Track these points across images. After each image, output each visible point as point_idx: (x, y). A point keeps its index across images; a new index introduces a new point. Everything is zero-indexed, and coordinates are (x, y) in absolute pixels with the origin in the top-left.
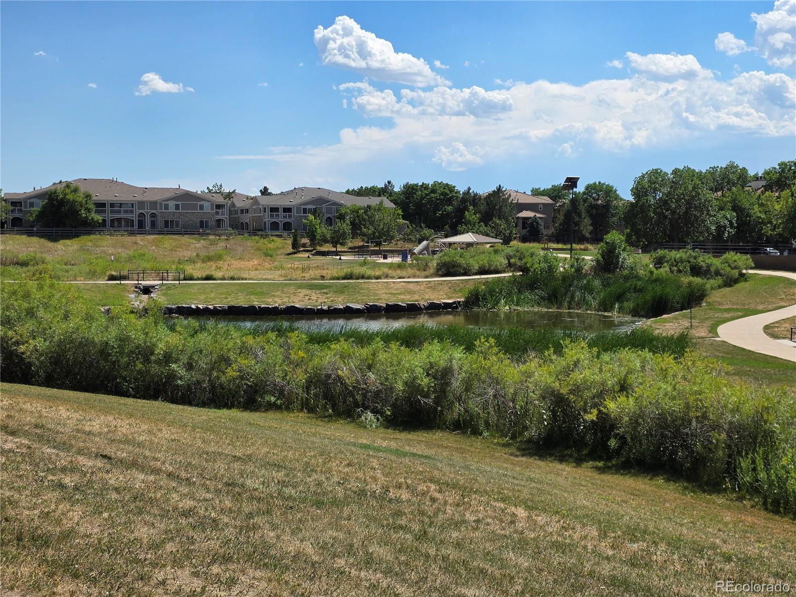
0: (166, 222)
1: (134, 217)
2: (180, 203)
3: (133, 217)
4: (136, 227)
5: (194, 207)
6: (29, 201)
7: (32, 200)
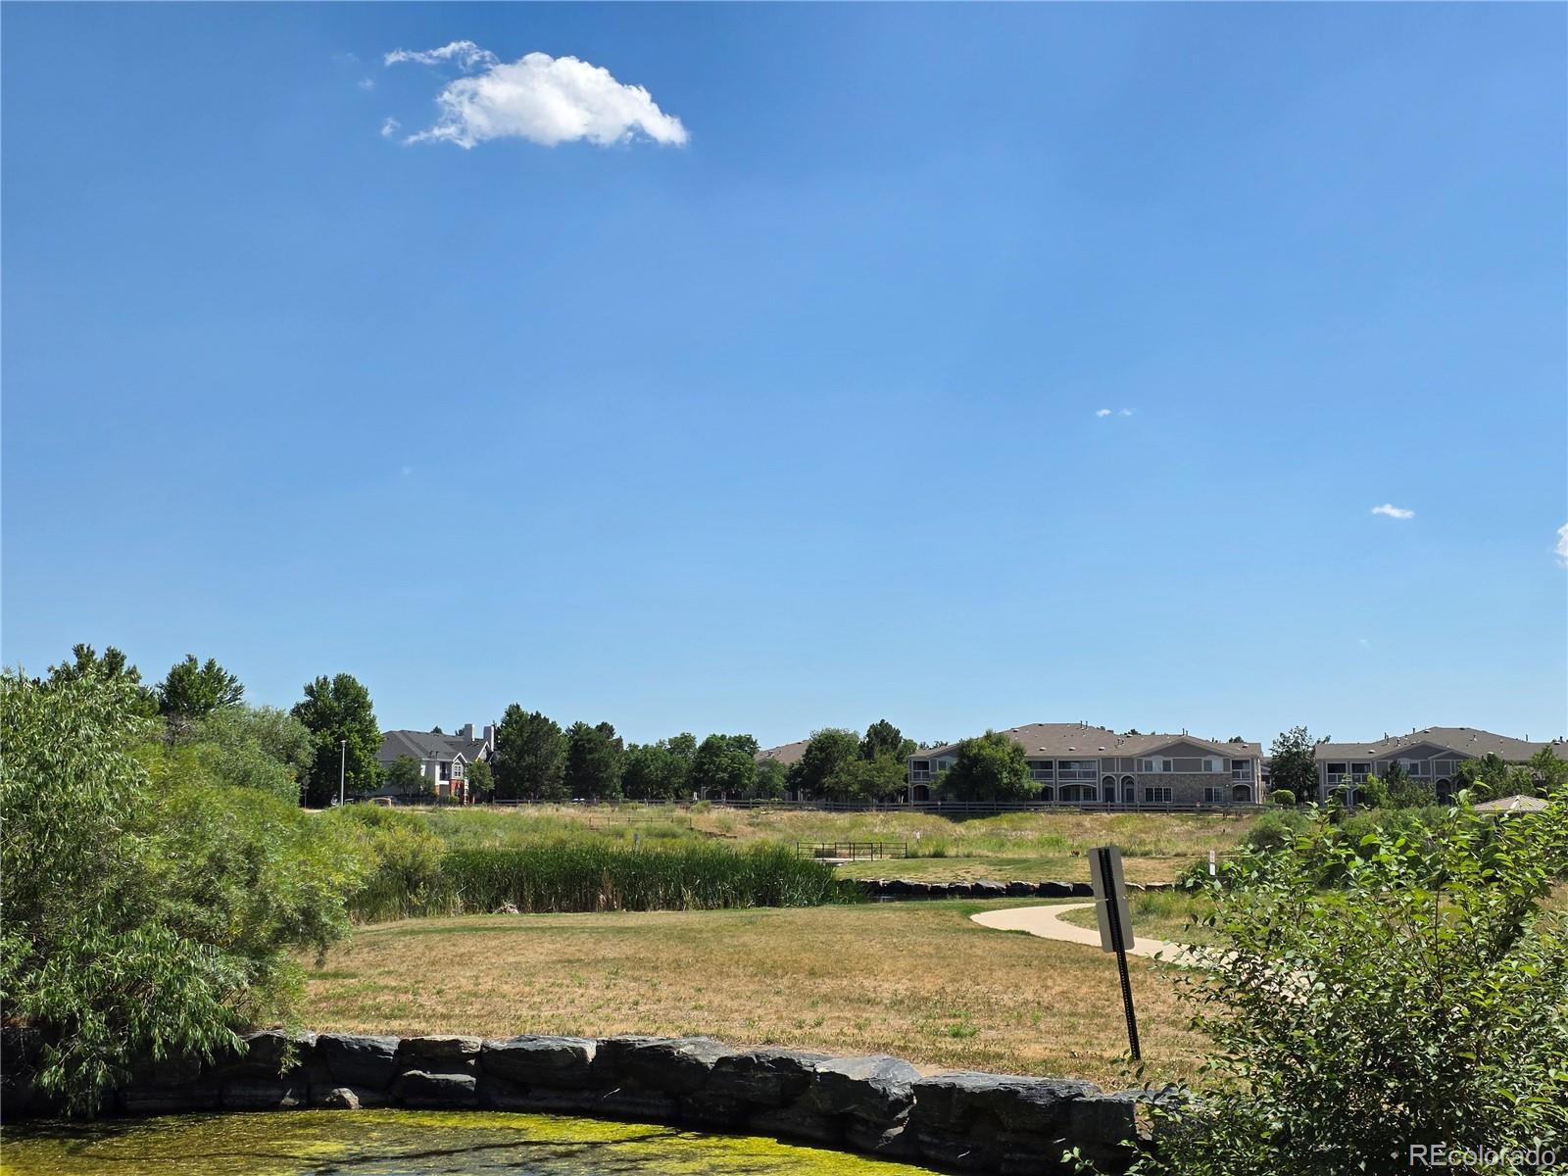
0: (1149, 791)
1: (1097, 783)
2: (1171, 759)
3: (1094, 784)
4: (1100, 801)
5: (1196, 765)
6: (938, 760)
7: (943, 759)
